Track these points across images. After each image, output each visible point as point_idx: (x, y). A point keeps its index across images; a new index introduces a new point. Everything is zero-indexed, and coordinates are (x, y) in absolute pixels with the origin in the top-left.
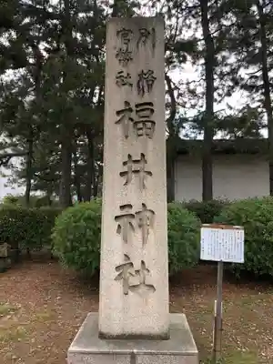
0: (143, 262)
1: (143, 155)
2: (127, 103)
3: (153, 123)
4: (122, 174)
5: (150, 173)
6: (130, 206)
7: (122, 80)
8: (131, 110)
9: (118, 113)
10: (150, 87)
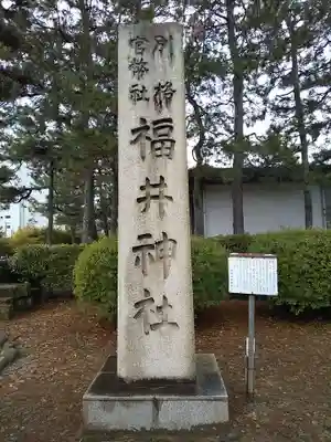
0: (164, 297)
1: (162, 178)
2: (143, 120)
3: (173, 142)
4: (139, 200)
5: (171, 198)
6: (149, 236)
7: (137, 95)
8: (147, 128)
9: (133, 131)
10: (168, 101)
